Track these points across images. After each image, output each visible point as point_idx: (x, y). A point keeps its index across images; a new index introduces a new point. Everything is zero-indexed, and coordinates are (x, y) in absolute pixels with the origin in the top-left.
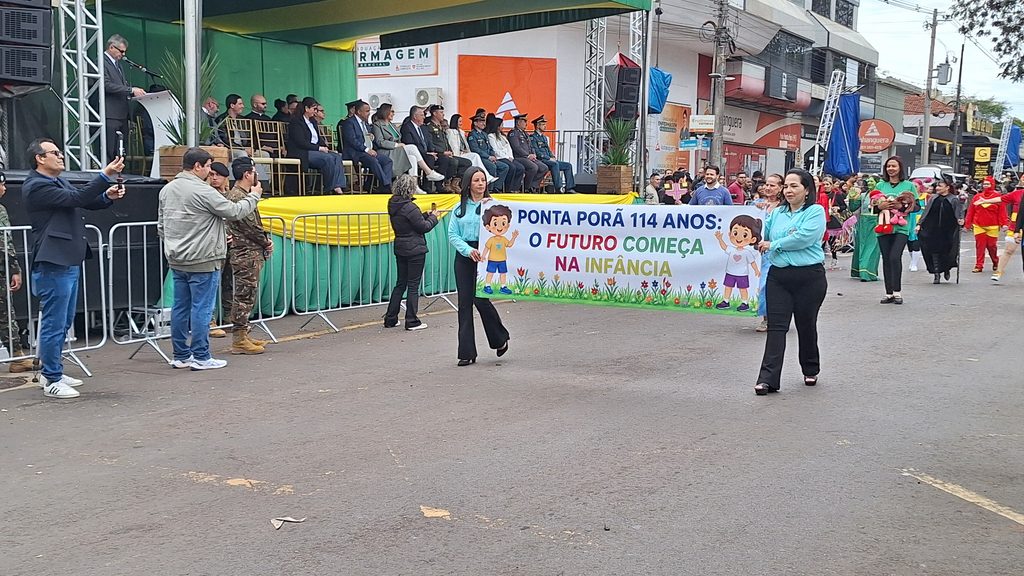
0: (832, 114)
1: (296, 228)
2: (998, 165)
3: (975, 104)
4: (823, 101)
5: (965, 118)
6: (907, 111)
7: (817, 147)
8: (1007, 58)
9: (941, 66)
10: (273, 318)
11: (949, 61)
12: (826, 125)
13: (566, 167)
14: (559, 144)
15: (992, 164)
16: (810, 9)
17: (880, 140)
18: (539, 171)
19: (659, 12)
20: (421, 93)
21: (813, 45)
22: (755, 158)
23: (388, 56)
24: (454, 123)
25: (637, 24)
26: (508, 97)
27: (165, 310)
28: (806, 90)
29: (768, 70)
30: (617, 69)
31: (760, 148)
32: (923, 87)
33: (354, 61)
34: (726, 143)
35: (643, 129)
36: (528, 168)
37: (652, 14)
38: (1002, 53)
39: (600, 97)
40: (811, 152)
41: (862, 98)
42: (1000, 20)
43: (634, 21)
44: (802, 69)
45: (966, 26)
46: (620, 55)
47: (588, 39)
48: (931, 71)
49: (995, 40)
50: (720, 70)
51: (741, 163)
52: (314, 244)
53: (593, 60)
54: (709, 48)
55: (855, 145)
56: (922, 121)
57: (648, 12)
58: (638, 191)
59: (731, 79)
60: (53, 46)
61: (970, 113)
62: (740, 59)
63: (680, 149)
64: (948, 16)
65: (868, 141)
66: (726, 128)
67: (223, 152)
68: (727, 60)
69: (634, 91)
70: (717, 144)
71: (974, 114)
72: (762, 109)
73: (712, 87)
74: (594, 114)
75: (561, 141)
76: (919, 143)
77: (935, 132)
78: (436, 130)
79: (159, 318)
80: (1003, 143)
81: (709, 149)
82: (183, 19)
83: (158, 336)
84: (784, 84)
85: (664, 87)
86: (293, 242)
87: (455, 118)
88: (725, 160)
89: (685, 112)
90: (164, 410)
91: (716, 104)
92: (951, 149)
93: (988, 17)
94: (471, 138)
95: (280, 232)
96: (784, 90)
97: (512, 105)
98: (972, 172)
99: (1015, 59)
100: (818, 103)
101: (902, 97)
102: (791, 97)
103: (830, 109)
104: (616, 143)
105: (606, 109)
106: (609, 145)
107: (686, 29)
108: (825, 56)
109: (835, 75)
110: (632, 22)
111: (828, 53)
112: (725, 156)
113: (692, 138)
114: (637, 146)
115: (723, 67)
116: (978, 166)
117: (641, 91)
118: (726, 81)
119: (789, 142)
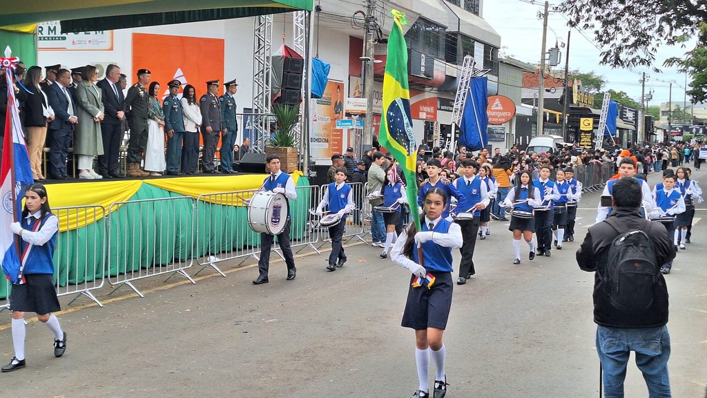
0: (464, 94)
2: (600, 133)
3: (580, 77)
4: (454, 78)
5: (572, 92)
6: (525, 86)
7: (453, 125)
9: (552, 50)
11: (559, 45)
12: (459, 104)
15: (595, 131)
17: (504, 114)
21: (447, 30)
25: (300, 19)
28: (441, 69)
30: (283, 60)
32: (538, 67)
34: (376, 114)
39: (267, 83)
41: (490, 77)
44: (438, 49)
46: (286, 47)
48: (543, 53)
50: (369, 53)
53: (262, 51)
54: (360, 33)
55: (484, 120)
56: (538, 94)
57: (310, 12)
58: (302, 170)
59: (379, 61)
61: (575, 88)
63: (338, 128)
64: (557, 8)
65: (493, 114)
68: (375, 45)
69: (295, 77)
70: (368, 118)
71: (579, 89)
73: (363, 69)
74: (262, 99)
76: (535, 114)
77: (549, 103)
80: (603, 113)
81: (362, 128)
84: (423, 64)
85: (323, 75)
88: (374, 129)
92: (561, 120)
96: (423, 69)
98: (578, 139)
99: (612, 49)
100: (451, 79)
101: (518, 76)
103: (463, 89)
104: (282, 126)
105: (273, 95)
106: (276, 127)
107: (341, 18)
108: (456, 40)
109: (466, 61)
110: (295, 18)
111: (459, 38)
112: (374, 126)
113: (345, 118)
114: (301, 129)
115: (372, 51)
116: (583, 134)
117: (304, 78)
118: (375, 63)
119: (427, 113)
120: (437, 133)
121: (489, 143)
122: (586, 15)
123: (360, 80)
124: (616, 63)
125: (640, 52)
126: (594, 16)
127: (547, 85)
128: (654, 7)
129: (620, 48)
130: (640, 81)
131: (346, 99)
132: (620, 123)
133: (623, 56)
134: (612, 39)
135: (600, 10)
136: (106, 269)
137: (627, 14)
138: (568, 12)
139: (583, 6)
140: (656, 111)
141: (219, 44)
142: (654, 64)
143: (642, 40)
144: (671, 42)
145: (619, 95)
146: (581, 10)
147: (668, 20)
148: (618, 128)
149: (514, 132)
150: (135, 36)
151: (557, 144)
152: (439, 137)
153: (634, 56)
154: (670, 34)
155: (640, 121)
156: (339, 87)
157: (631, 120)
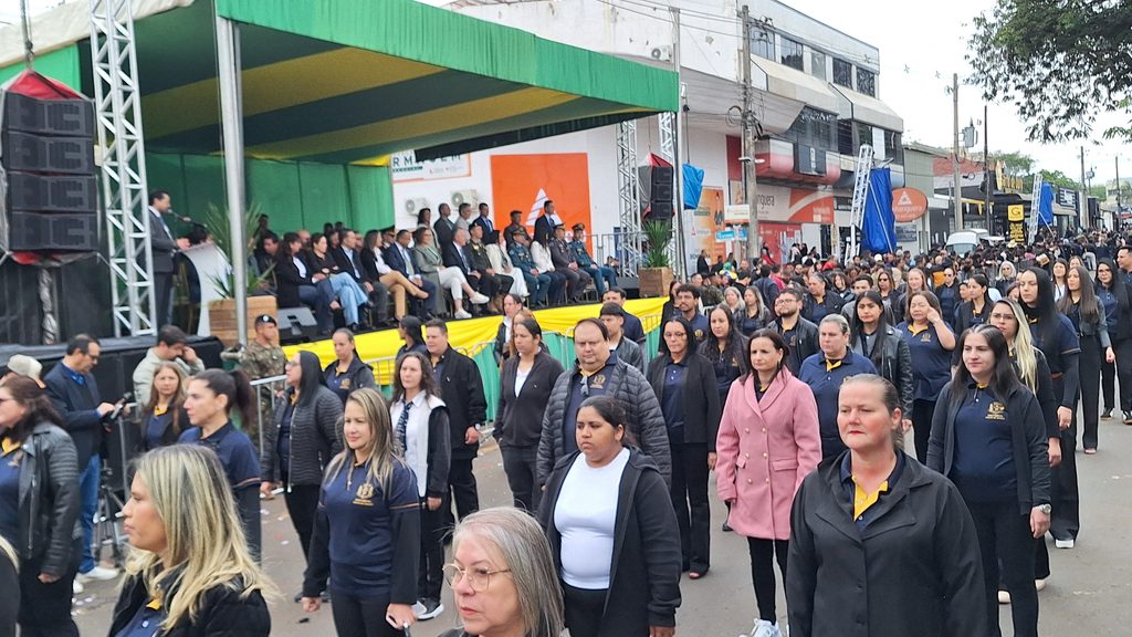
0: (864, 189)
2: (1033, 223)
3: (1004, 158)
4: (852, 173)
5: (995, 176)
6: (936, 175)
9: (966, 129)
11: (975, 125)
12: (859, 201)
13: (610, 274)
14: (598, 248)
15: (1026, 222)
16: (832, 82)
17: (914, 209)
18: (581, 280)
19: (686, 109)
21: (838, 118)
22: (791, 234)
24: (493, 239)
25: (666, 123)
28: (835, 162)
29: (796, 147)
30: (650, 170)
31: (795, 223)
32: (950, 150)
33: (389, 176)
34: (761, 222)
35: (680, 226)
36: (570, 277)
37: (680, 113)
38: (1026, 116)
39: (635, 197)
41: (892, 166)
44: (829, 140)
46: (653, 155)
47: (620, 142)
48: (956, 135)
49: (1018, 104)
50: (749, 153)
51: (777, 241)
53: (626, 162)
54: (737, 130)
55: (890, 218)
56: (952, 181)
57: (676, 113)
59: (761, 160)
60: (99, 212)
61: (999, 171)
62: (767, 138)
63: (718, 241)
64: (968, 80)
65: (901, 210)
66: (759, 207)
69: (668, 189)
70: (753, 227)
71: (1003, 170)
72: (796, 185)
73: (743, 171)
74: (631, 215)
75: (600, 245)
76: (952, 206)
77: (966, 192)
78: (476, 248)
80: (1034, 198)
81: (747, 239)
84: (813, 159)
85: (697, 182)
88: (761, 239)
89: (717, 194)
92: (984, 211)
93: (1011, 82)
94: (512, 252)
96: (813, 165)
98: (1007, 231)
100: (848, 174)
101: (929, 162)
102: (821, 170)
103: (861, 185)
104: (654, 244)
105: (642, 210)
106: (648, 246)
107: (714, 116)
108: (850, 128)
109: (864, 150)
110: (661, 121)
111: (854, 124)
112: (760, 235)
113: (728, 229)
114: (675, 243)
115: (752, 150)
116: (1012, 225)
118: (756, 163)
119: (822, 215)
120: (836, 238)
121: (898, 244)
122: (1004, 85)
123: (741, 184)
124: (1046, 138)
125: (1074, 123)
126: (1013, 86)
127: (964, 170)
128: (1086, 67)
129: (1049, 120)
131: (727, 207)
132: (1056, 208)
133: (1053, 129)
134: (1040, 110)
135: (1020, 78)
137: (1054, 80)
138: (982, 84)
139: (999, 75)
140: (1101, 192)
141: (582, 158)
142: (1092, 136)
143: (1075, 108)
144: (1111, 108)
145: (1054, 176)
146: (997, 80)
147: (1105, 82)
148: (1055, 215)
149: (928, 229)
150: (494, 159)
151: (981, 240)
152: (839, 242)
153: (1068, 128)
154: (1110, 98)
155: (1081, 204)
156: (719, 194)
157: (1070, 203)
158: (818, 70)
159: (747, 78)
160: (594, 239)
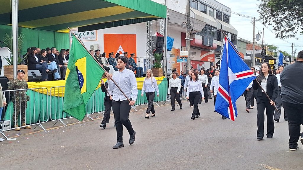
1: (51, 92)
2: (277, 66)
3: (268, 46)
4: (221, 46)
5: (265, 51)
6: (248, 49)
7: (220, 61)
8: (278, 32)
9: (257, 35)
10: (44, 122)
11: (260, 34)
13: (141, 69)
14: (139, 61)
15: (275, 65)
16: (215, 18)
19: (169, 19)
20: (92, 46)
21: (217, 29)
22: (201, 65)
23: (80, 34)
24: (103, 55)
25: (162, 23)
26: (120, 47)
27: (6, 121)
28: (216, 43)
29: (203, 37)
30: (156, 37)
31: (202, 61)
32: (252, 41)
33: (69, 36)
34: (192, 60)
35: (166, 56)
37: (167, 19)
38: (276, 30)
39: (151, 46)
40: (219, 62)
42: (275, 20)
43: (161, 21)
44: (214, 36)
45: (265, 22)
46: (157, 33)
47: (147, 28)
48: (254, 36)
49: (273, 26)
50: (188, 37)
51: (196, 66)
52: (57, 97)
53: (148, 34)
54: (185, 30)
56: (252, 52)
57: (165, 19)
58: (165, 76)
59: (192, 40)
61: (267, 49)
62: (194, 33)
63: (177, 62)
64: (258, 19)
66: (191, 55)
67: (26, 67)
68: (191, 34)
69: (162, 44)
70: (189, 60)
72: (202, 49)
73: (186, 42)
74: (149, 51)
75: (139, 60)
76: (252, 59)
77: (256, 55)
78: (98, 57)
79: (4, 124)
80: (278, 58)
81: (186, 62)
82: (12, 23)
83: (3, 130)
84: (209, 41)
85: (171, 42)
86: (50, 96)
87: (104, 54)
88: (191, 66)
89: (178, 51)
90: (6, 156)
91: (188, 48)
92: (262, 61)
93: (271, 19)
94: (109, 60)
95: (46, 93)
96: (209, 43)
97: (122, 50)
99: (280, 32)
100: (219, 47)
101: (245, 45)
102: (211, 45)
105: (153, 50)
106: (155, 62)
107: (177, 25)
110: (160, 22)
112: (191, 64)
114: (164, 61)
115: (189, 36)
117: (164, 44)
118: (190, 40)
119: (211, 60)
123: (185, 47)
124: (281, 37)
127: (256, 48)
130: (291, 46)
136: (94, 110)
145: (285, 52)
148: (283, 63)
157: (288, 61)
158: (211, 14)
159: (188, 14)
160: (137, 58)
